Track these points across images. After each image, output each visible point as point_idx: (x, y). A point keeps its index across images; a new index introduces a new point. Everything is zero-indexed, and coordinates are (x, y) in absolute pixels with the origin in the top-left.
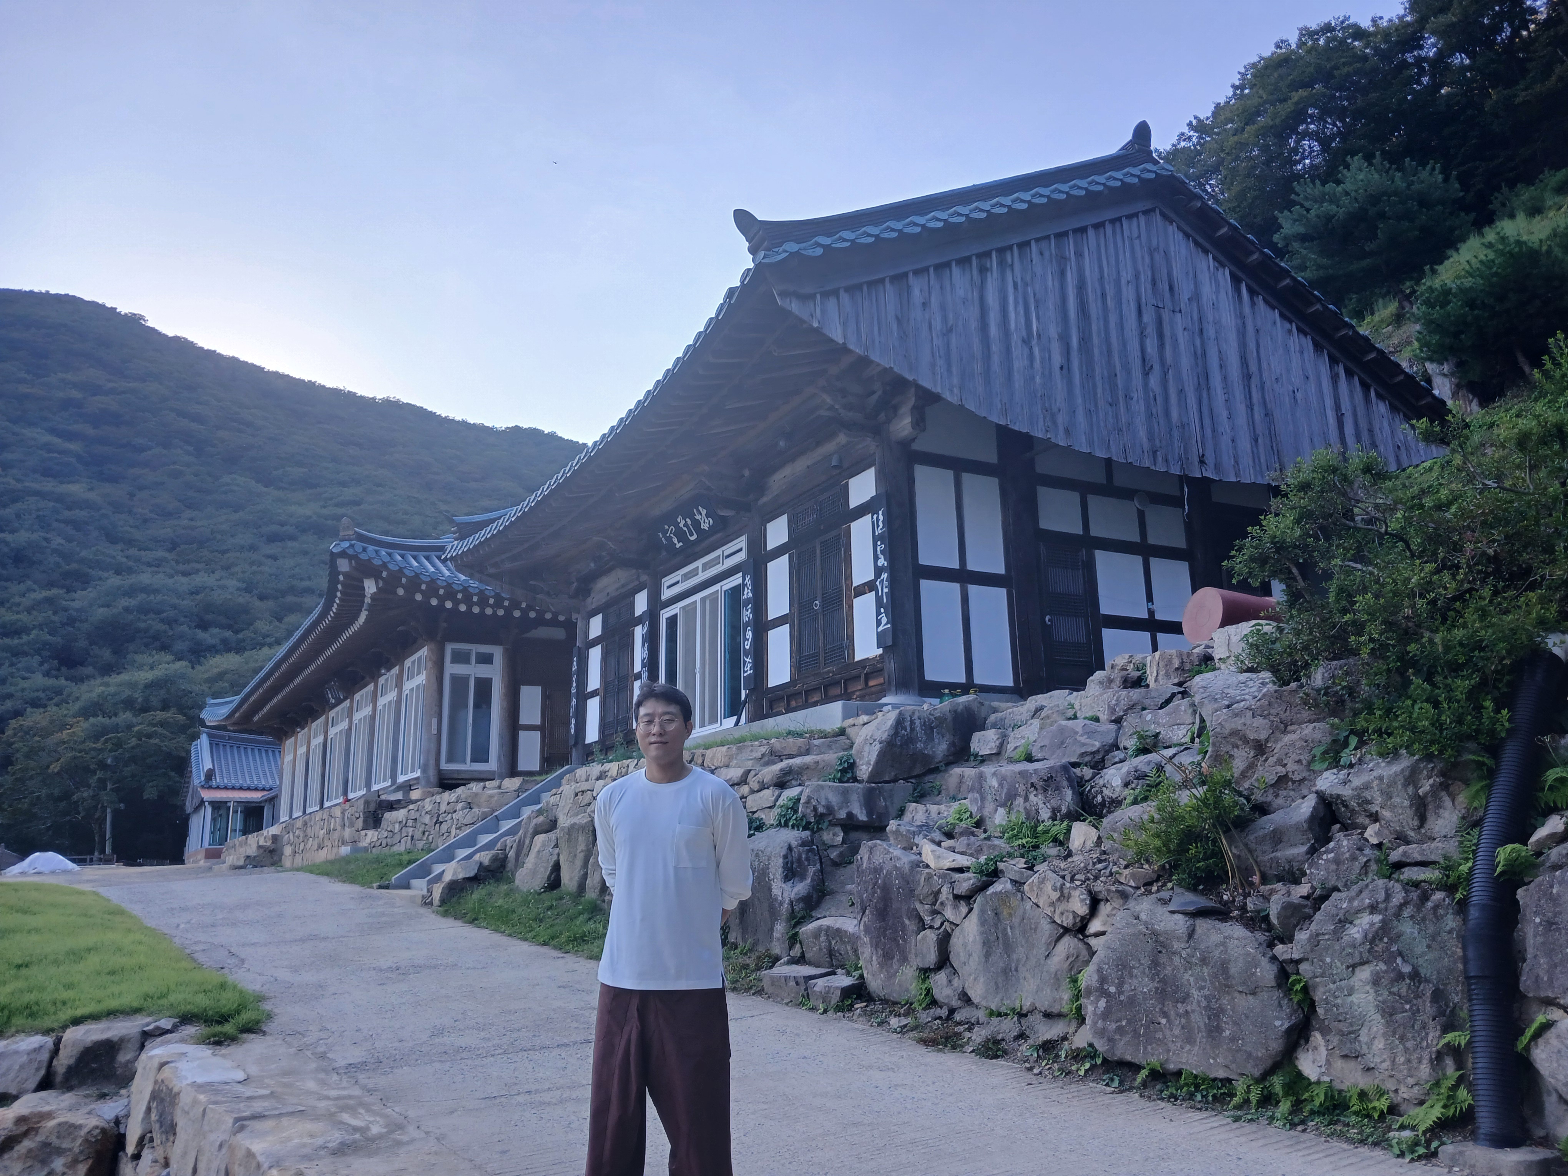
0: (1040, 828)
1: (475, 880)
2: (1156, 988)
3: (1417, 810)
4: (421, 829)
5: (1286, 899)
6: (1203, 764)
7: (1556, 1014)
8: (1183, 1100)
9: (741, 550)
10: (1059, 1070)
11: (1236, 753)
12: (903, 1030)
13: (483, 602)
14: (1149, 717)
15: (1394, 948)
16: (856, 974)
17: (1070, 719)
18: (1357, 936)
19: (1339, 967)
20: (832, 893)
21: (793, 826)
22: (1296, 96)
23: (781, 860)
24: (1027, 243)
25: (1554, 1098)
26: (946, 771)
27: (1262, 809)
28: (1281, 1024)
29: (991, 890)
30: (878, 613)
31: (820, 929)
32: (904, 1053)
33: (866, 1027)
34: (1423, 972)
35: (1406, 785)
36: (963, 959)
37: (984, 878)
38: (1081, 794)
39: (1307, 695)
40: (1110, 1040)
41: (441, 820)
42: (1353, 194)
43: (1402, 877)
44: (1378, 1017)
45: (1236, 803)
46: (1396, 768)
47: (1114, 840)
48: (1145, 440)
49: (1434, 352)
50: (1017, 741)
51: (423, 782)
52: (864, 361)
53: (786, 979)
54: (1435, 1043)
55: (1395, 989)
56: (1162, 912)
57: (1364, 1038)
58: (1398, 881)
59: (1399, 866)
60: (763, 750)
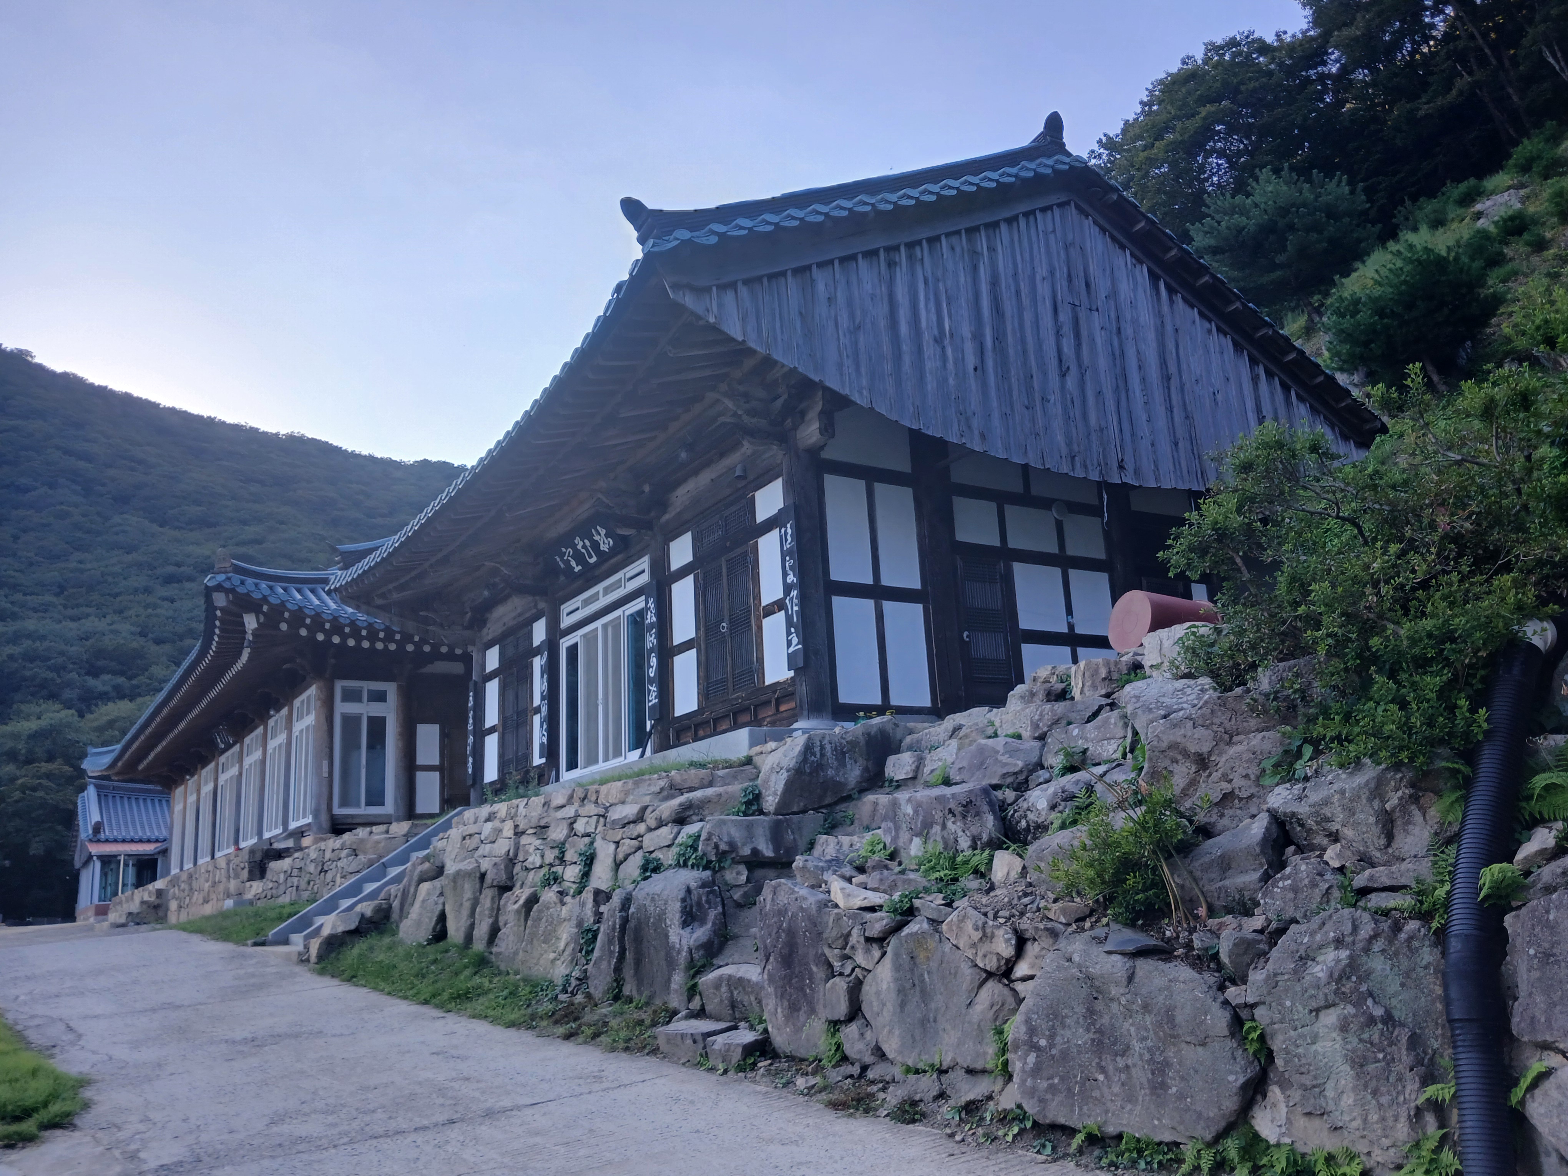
0: (959, 859)
1: (356, 933)
2: (1093, 1040)
3: (1383, 826)
4: (306, 879)
5: (1239, 935)
6: (1141, 782)
7: (1553, 1060)
8: (1125, 1168)
9: (643, 571)
10: (984, 1135)
11: (1176, 768)
12: (810, 1091)
13: (373, 636)
14: (1076, 732)
15: (1364, 988)
16: (760, 1028)
17: (990, 737)
18: (1321, 975)
19: (1301, 1012)
20: (736, 937)
21: (693, 866)
22: (1204, 111)
23: (678, 905)
24: (937, 239)
25: (1554, 1159)
26: (859, 799)
27: (1206, 832)
28: (1236, 1078)
29: (906, 931)
30: (789, 633)
31: (720, 978)
32: (811, 1121)
33: (770, 1089)
34: (1396, 1014)
35: (1370, 800)
36: (875, 1009)
37: (899, 918)
38: (1004, 819)
39: (1255, 700)
40: (1041, 1101)
41: (326, 868)
42: (1262, 206)
43: (1369, 905)
44: (1347, 1068)
45: (1178, 825)
46: (1360, 779)
47: (1041, 872)
48: (1063, 445)
49: (1344, 362)
50: (934, 763)
51: (315, 829)
52: (768, 362)
53: (683, 1036)
54: (1413, 1097)
55: (1365, 1036)
56: (1097, 951)
57: (1330, 1093)
58: (1365, 909)
59: (1364, 892)
60: (662, 783)
